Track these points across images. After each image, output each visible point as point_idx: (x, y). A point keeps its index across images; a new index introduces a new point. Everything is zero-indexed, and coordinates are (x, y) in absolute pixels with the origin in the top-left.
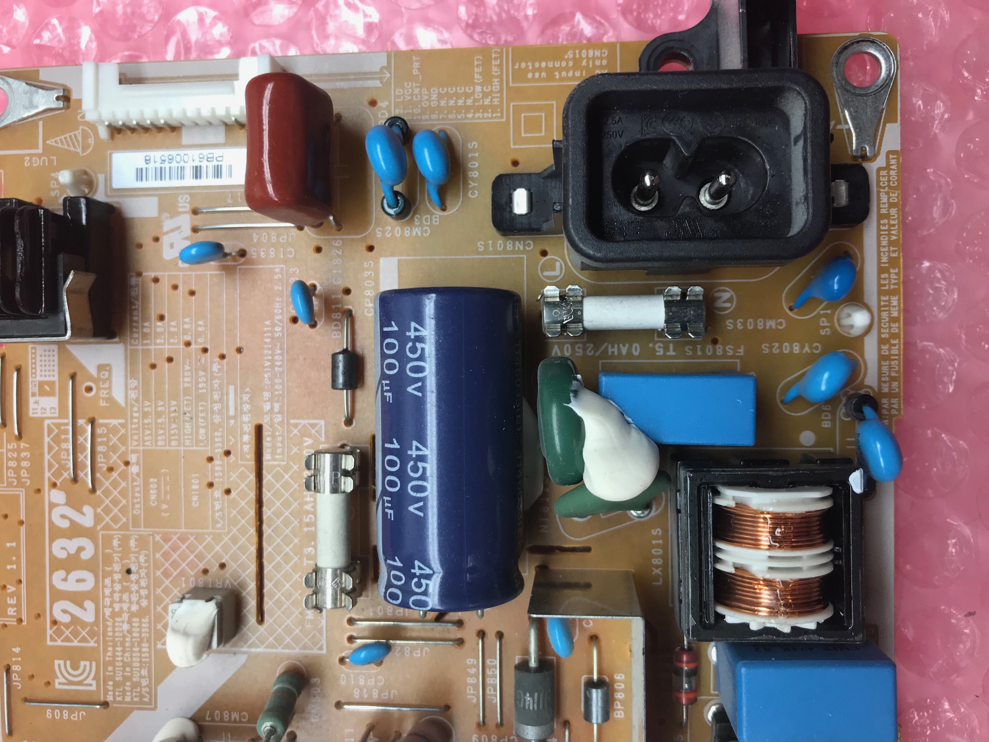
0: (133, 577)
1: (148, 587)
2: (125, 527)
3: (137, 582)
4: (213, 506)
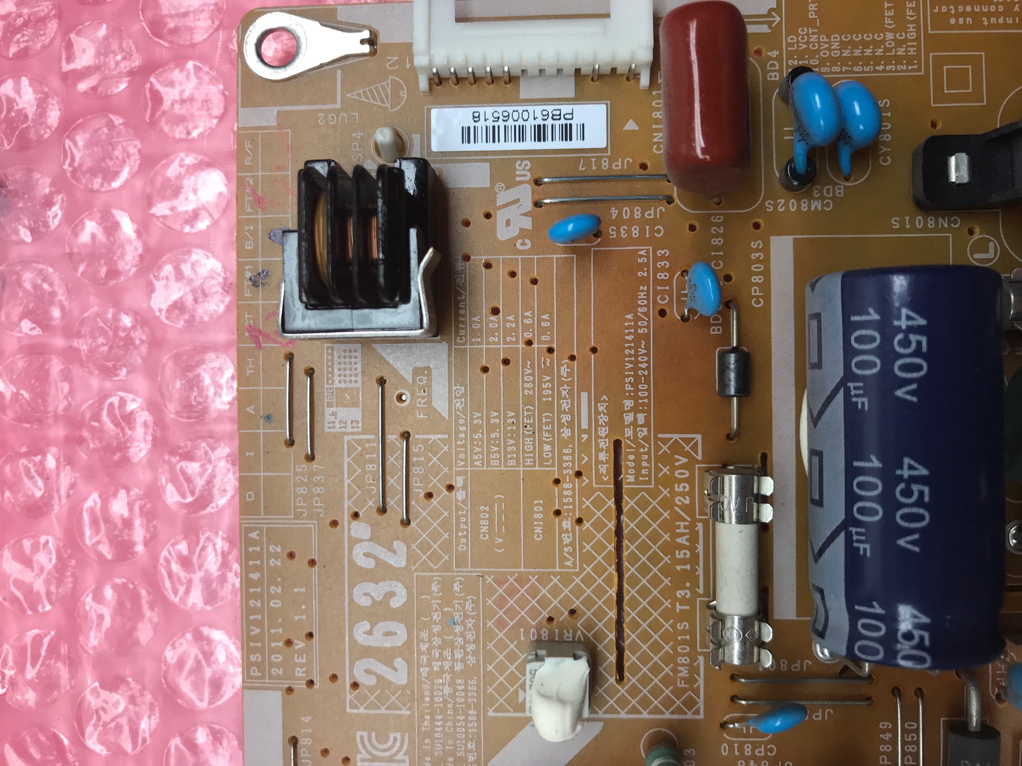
0: (457, 628)
1: (477, 641)
2: (447, 568)
3: (462, 635)
4: (561, 540)
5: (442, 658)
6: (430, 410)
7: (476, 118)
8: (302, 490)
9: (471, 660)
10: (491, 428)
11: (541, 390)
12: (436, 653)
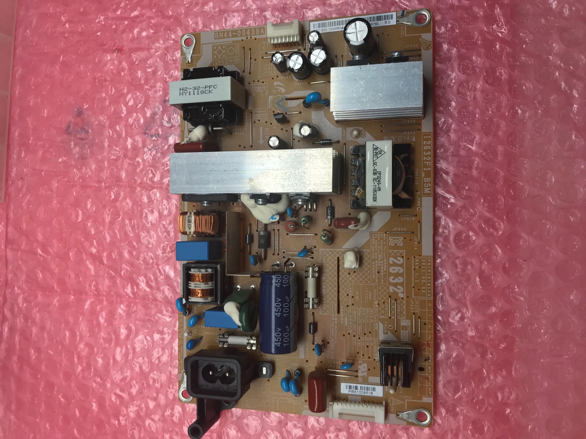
0: (377, 271)
1: (372, 268)
2: (379, 286)
3: (376, 269)
4: (352, 291)
5: (381, 264)
6: (384, 324)
7: (372, 393)
8: (416, 306)
9: (373, 263)
10: (368, 318)
11: (356, 327)
12: (382, 265)
